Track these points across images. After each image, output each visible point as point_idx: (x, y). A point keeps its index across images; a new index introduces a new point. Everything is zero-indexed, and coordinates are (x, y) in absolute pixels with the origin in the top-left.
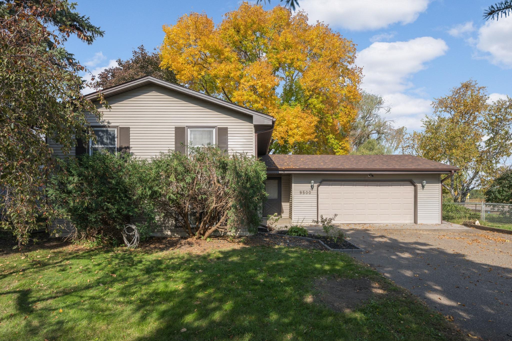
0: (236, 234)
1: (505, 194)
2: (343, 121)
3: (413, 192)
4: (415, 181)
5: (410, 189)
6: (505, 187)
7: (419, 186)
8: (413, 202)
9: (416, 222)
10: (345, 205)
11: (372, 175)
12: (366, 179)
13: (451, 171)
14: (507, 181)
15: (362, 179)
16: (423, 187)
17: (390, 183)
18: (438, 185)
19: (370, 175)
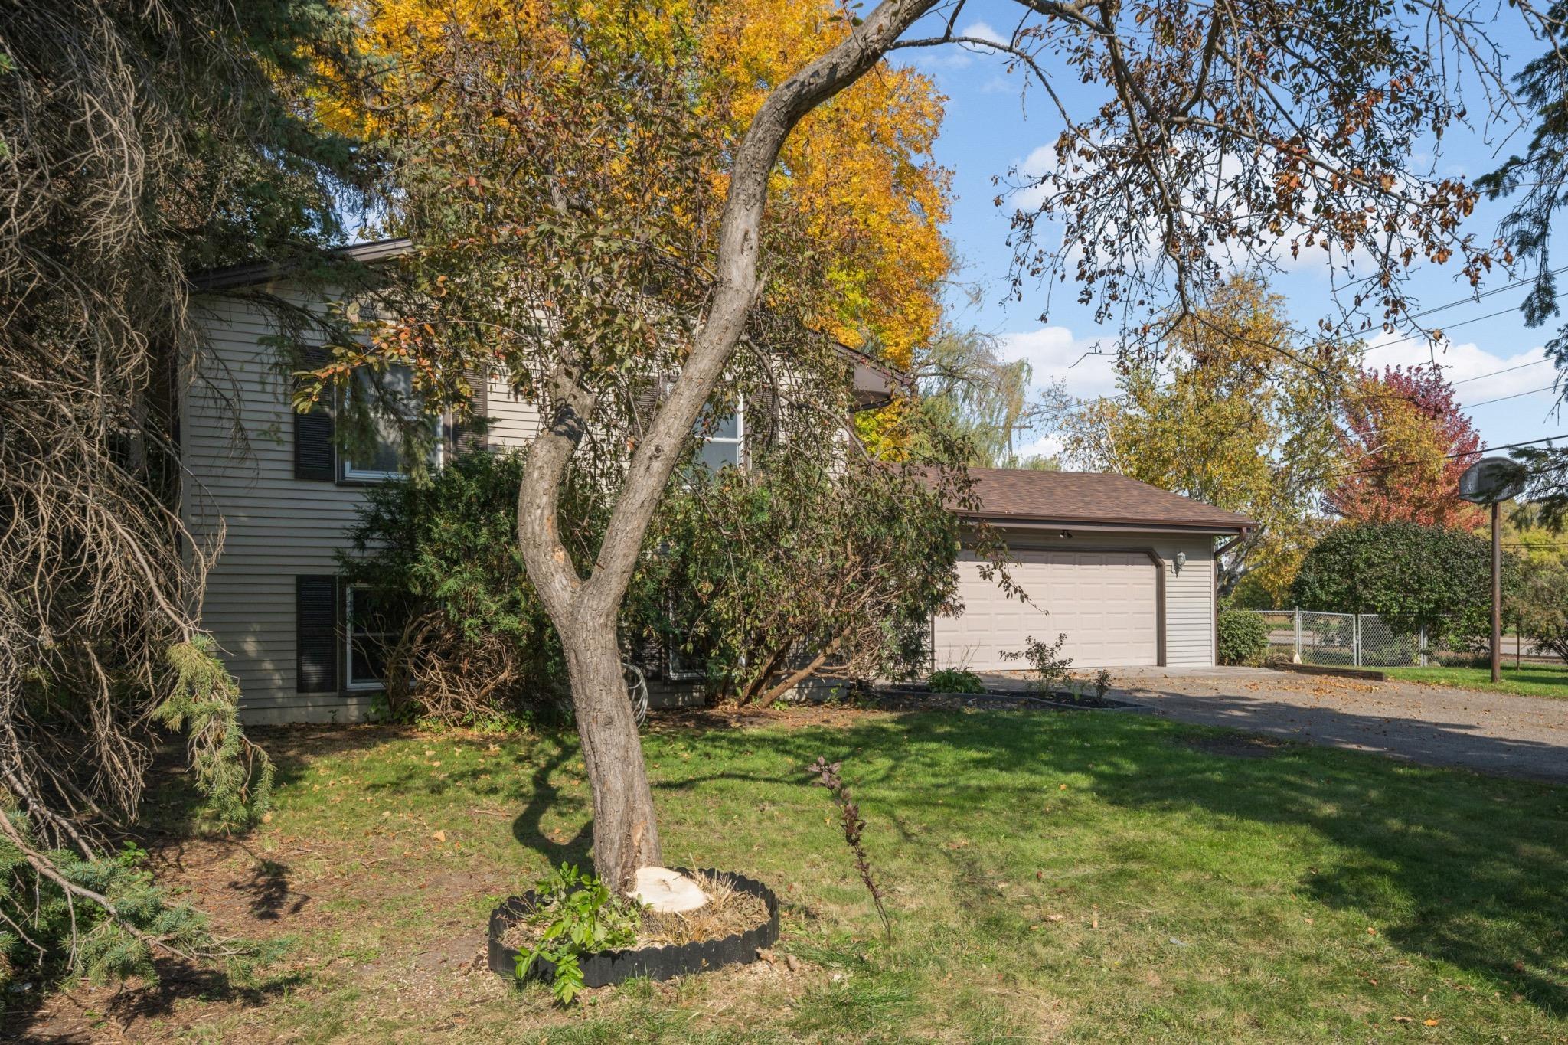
0: (801, 696)
1: (1334, 588)
2: (897, 344)
3: (1154, 582)
4: (1159, 551)
5: (1146, 573)
6: (1334, 571)
7: (1169, 564)
8: (1154, 609)
9: (1162, 661)
10: (1000, 618)
11: (1069, 534)
12: (1051, 543)
13: (1239, 530)
14: (1338, 557)
15: (1041, 542)
16: (1177, 567)
17: (1104, 556)
18: (1207, 563)
19: (1063, 532)
